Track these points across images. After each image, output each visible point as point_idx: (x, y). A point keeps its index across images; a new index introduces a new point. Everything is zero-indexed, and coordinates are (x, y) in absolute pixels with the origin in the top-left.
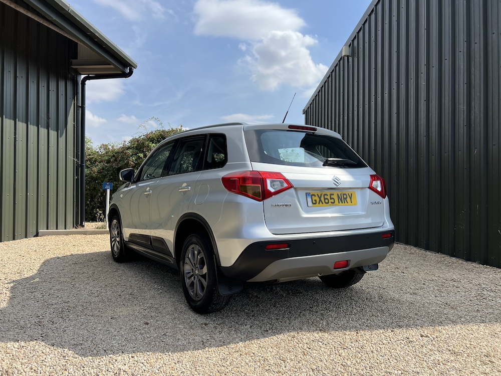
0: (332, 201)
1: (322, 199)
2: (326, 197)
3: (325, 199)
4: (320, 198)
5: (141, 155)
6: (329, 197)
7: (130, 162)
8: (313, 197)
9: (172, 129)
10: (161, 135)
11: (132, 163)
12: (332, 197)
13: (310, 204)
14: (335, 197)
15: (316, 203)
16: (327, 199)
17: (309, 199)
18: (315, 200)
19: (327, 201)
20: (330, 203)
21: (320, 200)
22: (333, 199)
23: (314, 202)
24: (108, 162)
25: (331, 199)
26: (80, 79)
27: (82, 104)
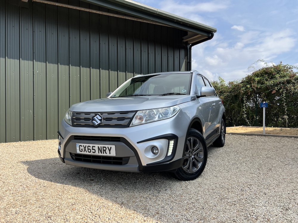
5: (248, 86)
7: (241, 91)
9: (273, 65)
10: (264, 71)
11: (242, 92)
24: (230, 92)
26: (189, 47)
27: (190, 61)
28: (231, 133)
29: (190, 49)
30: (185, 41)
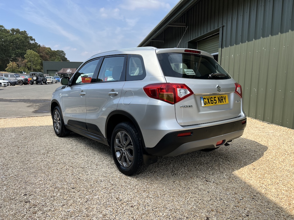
2: (212, 99)
4: (208, 100)
6: (213, 99)
17: (202, 102)
19: (212, 102)
25: (215, 100)
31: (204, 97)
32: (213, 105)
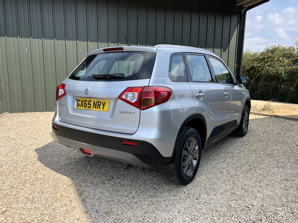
0: (89, 106)
1: (83, 104)
2: (86, 102)
3: (85, 104)
4: (82, 103)
8: (79, 101)
12: (90, 103)
13: (76, 106)
14: (92, 103)
15: (78, 106)
16: (86, 104)
17: (76, 103)
18: (79, 104)
19: (85, 105)
20: (87, 107)
21: (82, 104)
22: (90, 104)
23: (78, 105)
25: (89, 104)
26: (243, 11)
27: (243, 29)
28: (273, 116)
29: (245, 14)
30: (238, 5)
31: (78, 99)
32: (85, 108)
